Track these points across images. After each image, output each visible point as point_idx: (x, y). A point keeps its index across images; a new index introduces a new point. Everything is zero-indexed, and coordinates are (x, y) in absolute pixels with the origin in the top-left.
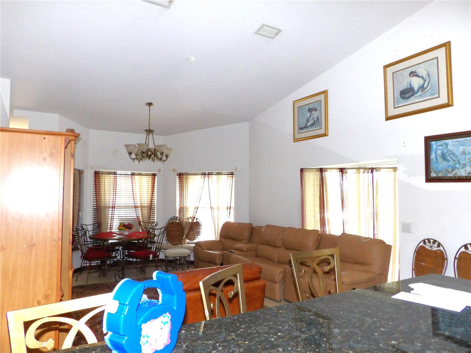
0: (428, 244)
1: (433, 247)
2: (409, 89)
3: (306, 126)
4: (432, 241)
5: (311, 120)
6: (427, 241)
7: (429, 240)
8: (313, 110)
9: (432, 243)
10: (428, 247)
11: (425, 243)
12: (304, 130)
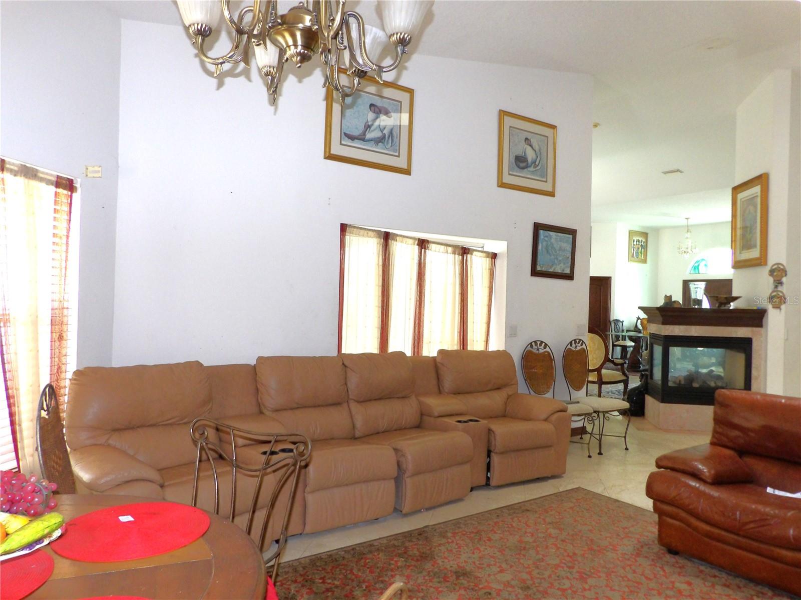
0: (535, 347)
1: (540, 350)
2: (522, 157)
3: (363, 137)
4: (539, 343)
5: (375, 130)
6: (533, 344)
7: (535, 342)
8: (382, 112)
9: (538, 346)
10: (535, 351)
11: (532, 346)
12: (356, 144)
